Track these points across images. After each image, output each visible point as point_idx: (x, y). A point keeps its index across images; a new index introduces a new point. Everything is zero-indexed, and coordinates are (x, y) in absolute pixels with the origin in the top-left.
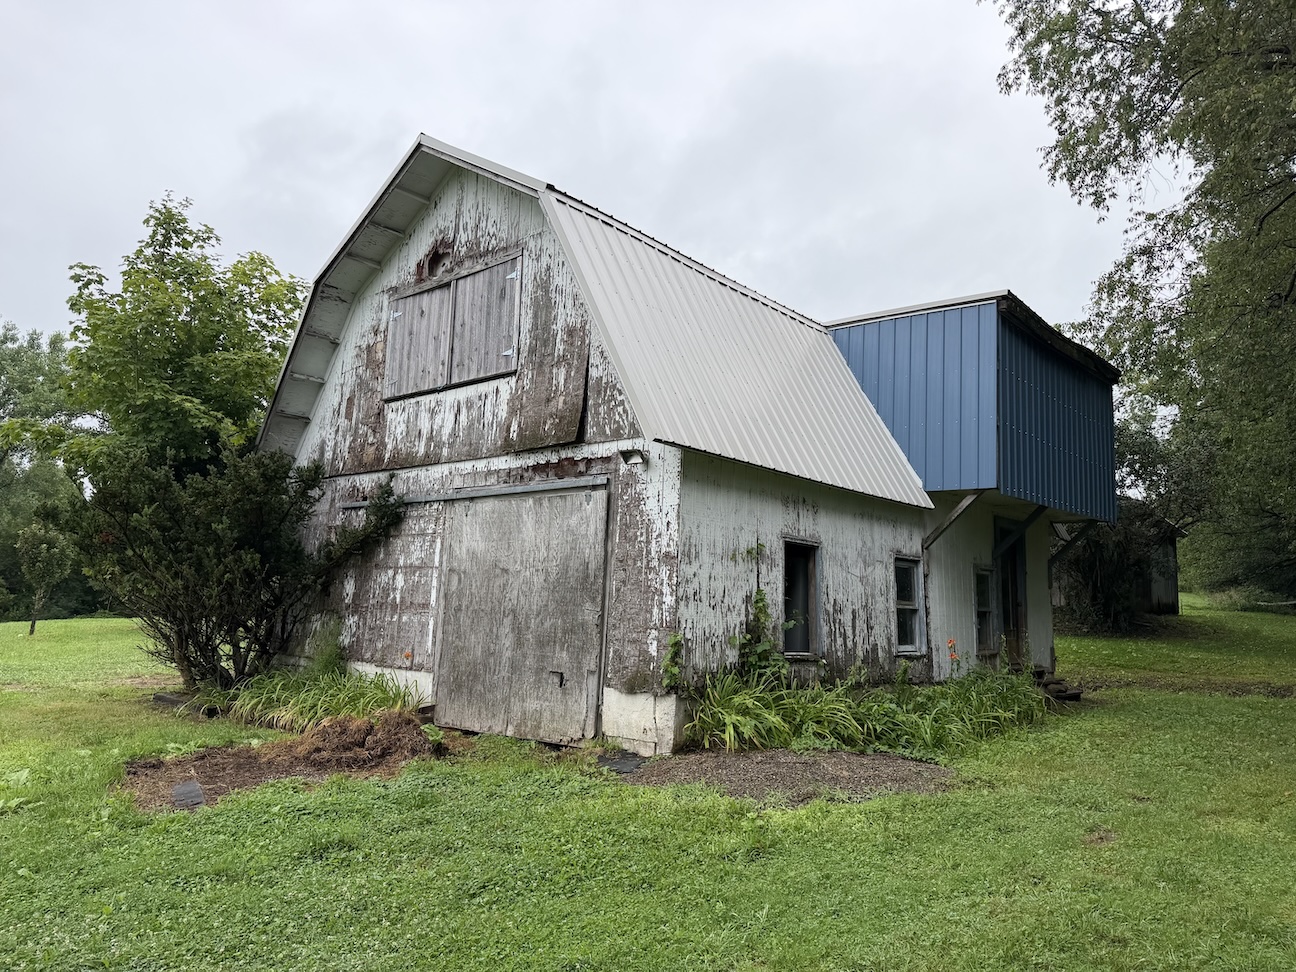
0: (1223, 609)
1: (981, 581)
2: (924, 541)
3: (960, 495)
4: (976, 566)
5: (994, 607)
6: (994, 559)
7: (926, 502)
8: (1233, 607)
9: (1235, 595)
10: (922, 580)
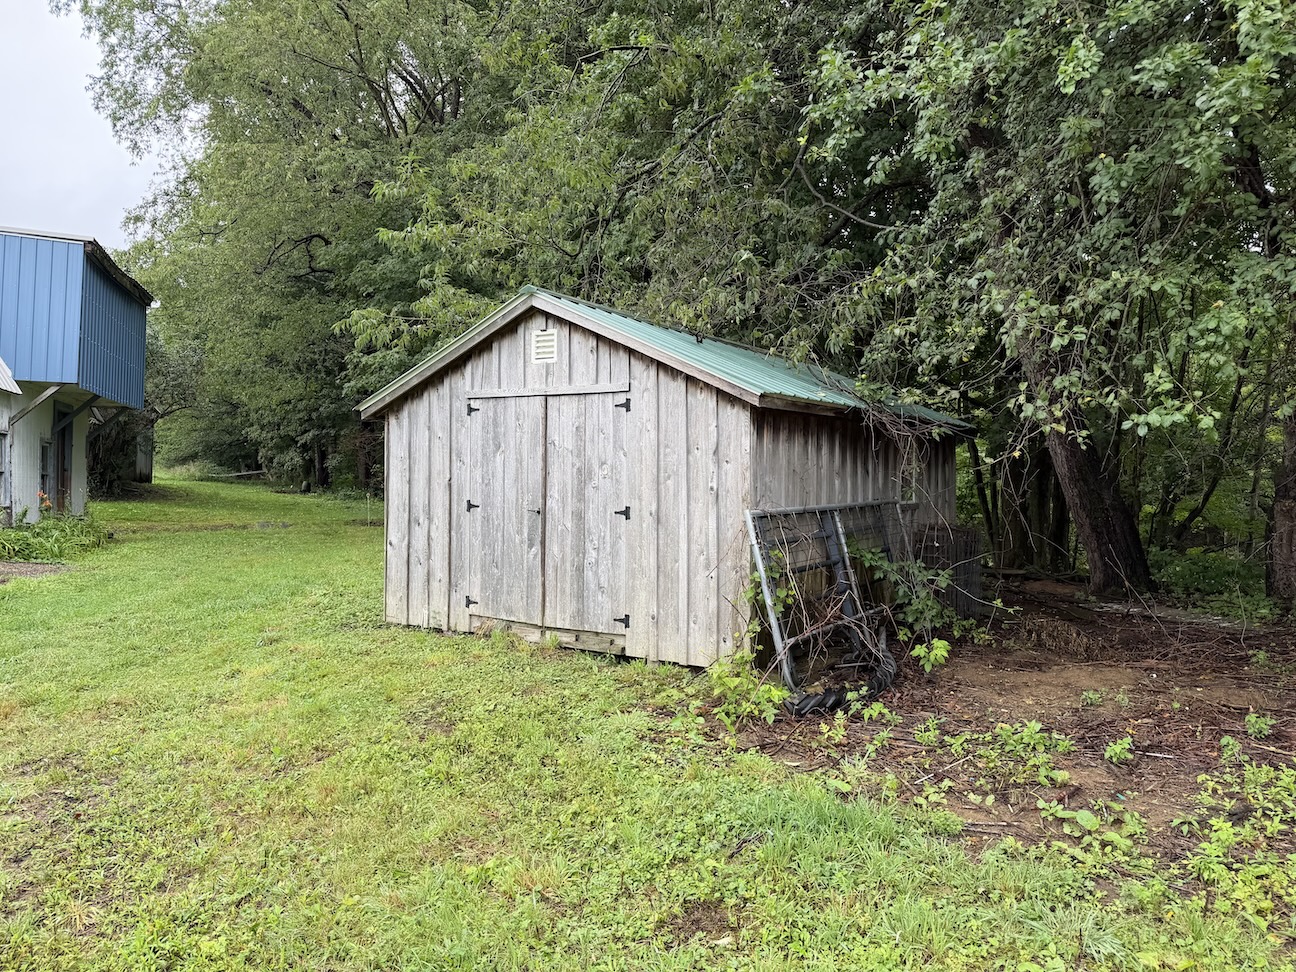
0: (184, 480)
1: (44, 450)
2: (11, 419)
3: (45, 386)
4: (42, 440)
5: (51, 471)
6: (53, 434)
7: (17, 390)
8: (192, 478)
9: (193, 468)
10: (8, 449)
